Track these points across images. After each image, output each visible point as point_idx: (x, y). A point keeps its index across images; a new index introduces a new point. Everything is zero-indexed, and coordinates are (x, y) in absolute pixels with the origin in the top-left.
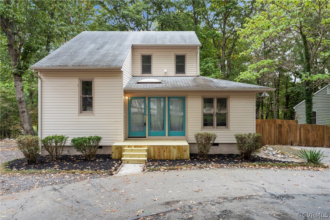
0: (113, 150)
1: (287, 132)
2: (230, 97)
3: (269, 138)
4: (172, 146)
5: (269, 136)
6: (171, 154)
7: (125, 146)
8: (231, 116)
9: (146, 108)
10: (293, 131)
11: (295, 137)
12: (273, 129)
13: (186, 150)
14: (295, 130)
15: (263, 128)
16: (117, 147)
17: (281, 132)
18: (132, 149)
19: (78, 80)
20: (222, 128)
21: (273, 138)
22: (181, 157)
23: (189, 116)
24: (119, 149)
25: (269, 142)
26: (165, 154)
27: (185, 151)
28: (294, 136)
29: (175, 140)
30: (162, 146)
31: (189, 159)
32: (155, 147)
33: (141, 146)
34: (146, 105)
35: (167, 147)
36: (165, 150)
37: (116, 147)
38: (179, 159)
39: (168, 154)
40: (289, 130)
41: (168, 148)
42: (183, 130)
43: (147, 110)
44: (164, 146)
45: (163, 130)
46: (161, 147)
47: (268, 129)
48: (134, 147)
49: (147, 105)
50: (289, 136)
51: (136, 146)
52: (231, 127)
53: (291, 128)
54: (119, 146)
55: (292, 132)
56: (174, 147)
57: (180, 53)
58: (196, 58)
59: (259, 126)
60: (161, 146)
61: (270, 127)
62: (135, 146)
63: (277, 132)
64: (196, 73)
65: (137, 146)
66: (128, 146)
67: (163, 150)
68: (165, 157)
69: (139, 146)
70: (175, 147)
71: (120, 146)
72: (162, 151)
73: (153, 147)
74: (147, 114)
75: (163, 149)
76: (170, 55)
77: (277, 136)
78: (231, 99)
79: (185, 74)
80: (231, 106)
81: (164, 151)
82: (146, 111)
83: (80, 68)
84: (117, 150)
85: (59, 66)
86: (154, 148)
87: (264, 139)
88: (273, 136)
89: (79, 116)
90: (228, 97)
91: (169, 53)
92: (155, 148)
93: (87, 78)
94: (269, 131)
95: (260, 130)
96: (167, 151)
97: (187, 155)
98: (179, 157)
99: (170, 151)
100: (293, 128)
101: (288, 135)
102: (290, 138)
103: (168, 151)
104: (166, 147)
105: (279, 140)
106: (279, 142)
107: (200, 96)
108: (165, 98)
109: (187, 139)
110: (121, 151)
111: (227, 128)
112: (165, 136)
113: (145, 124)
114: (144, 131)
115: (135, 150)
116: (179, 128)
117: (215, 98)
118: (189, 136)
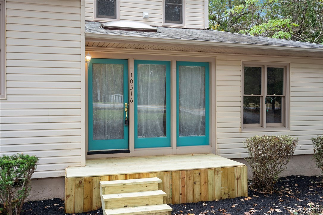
0: (70, 189)
2: (291, 65)
4: (212, 169)
6: (210, 188)
7: (100, 177)
8: (291, 104)
9: (130, 84)
13: (240, 176)
16: (81, 182)
18: (124, 185)
22: (230, 193)
23: (218, 104)
24: (86, 185)
26: (197, 189)
27: (238, 179)
30: (190, 170)
31: (246, 195)
32: (174, 174)
33: (140, 175)
34: (130, 78)
35: (200, 172)
36: (197, 180)
37: (78, 182)
38: (226, 197)
39: (203, 188)
41: (202, 174)
42: (204, 133)
43: (133, 90)
44: (193, 170)
45: (165, 134)
46: (189, 173)
48: (123, 177)
49: (133, 78)
51: (128, 176)
54: (85, 179)
56: (215, 170)
60: (187, 171)
62: (126, 175)
64: (202, 23)
65: (130, 174)
66: (110, 176)
67: (192, 181)
68: (197, 196)
69: (137, 176)
70: (218, 172)
71: (89, 177)
72: (190, 183)
73: (169, 174)
74: (133, 99)
75: (192, 178)
78: (292, 70)
79: (181, 23)
80: (292, 84)
81: (195, 183)
82: (130, 91)
84: (79, 189)
86: (172, 178)
90: (286, 67)
92: (174, 178)
96: (200, 181)
97: (242, 188)
98: (225, 193)
99: (208, 181)
103: (203, 183)
104: (198, 172)
107: (240, 63)
108: (167, 65)
109: (215, 152)
110: (91, 192)
111: (284, 126)
112: (170, 146)
113: (127, 122)
114: (123, 138)
115: (132, 185)
116: (197, 130)
117: (264, 66)
118: (219, 146)
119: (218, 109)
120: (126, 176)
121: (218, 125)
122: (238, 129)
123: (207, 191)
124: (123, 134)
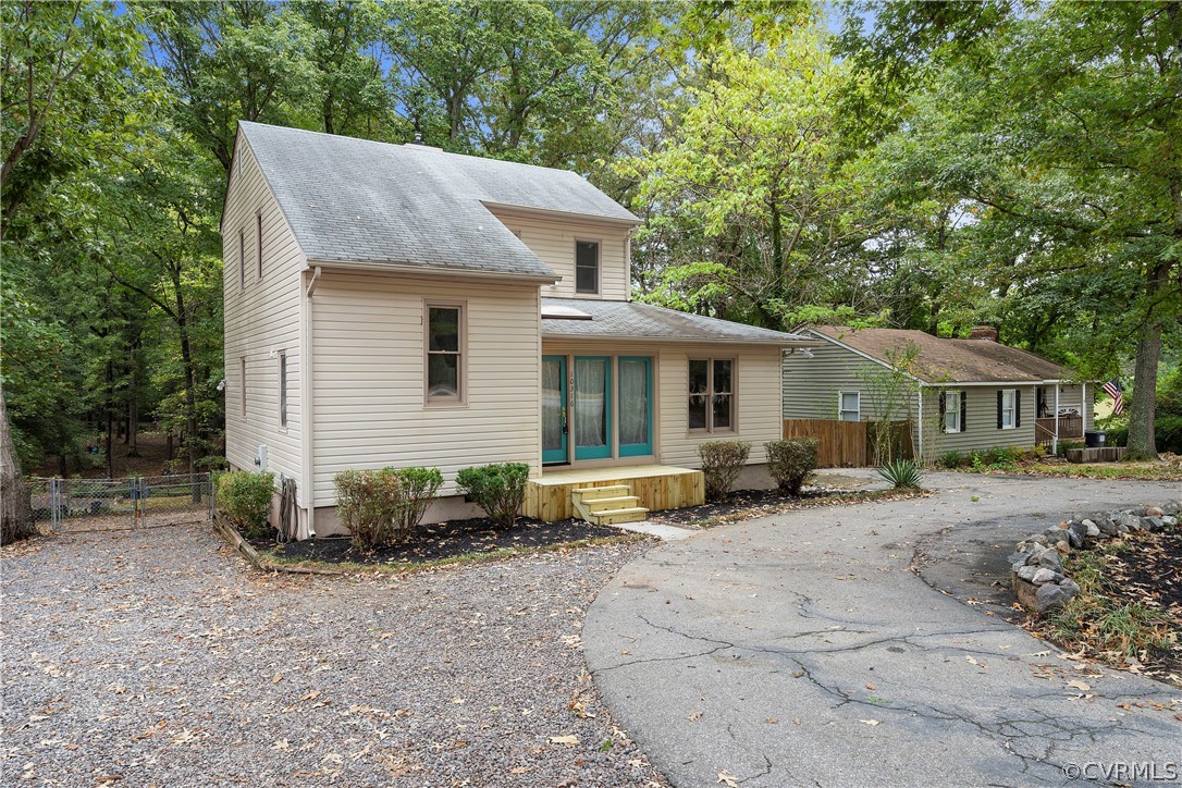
2: (741, 358)
4: (670, 476)
8: (740, 403)
9: (570, 385)
13: (696, 483)
18: (599, 491)
19: (421, 305)
20: (723, 431)
22: (689, 501)
23: (662, 406)
24: (559, 494)
26: (658, 496)
27: (694, 486)
29: (637, 466)
30: (652, 478)
31: (703, 503)
32: (637, 481)
33: (607, 483)
34: (570, 378)
35: (660, 478)
36: (658, 487)
38: (685, 505)
39: (663, 496)
41: (663, 481)
42: (646, 442)
43: (573, 392)
44: (655, 477)
45: (604, 443)
46: (649, 480)
48: (593, 485)
49: (573, 378)
51: (597, 484)
52: (741, 426)
56: (675, 477)
57: (588, 236)
58: (622, 254)
64: (623, 292)
66: (578, 484)
67: (653, 489)
68: (658, 504)
70: (676, 479)
71: (563, 485)
72: (651, 491)
73: (632, 482)
74: (573, 403)
76: (565, 239)
78: (740, 363)
79: (597, 293)
80: (741, 380)
81: (656, 490)
82: (570, 393)
83: (449, 271)
84: (554, 497)
85: (389, 261)
89: (425, 410)
90: (734, 359)
91: (560, 233)
92: (637, 485)
93: (445, 300)
96: (661, 489)
97: (699, 495)
98: (685, 500)
99: (668, 489)
104: (658, 480)
107: (685, 356)
108: (608, 361)
109: (659, 463)
110: (564, 500)
111: (732, 430)
112: (611, 457)
113: (566, 429)
114: (560, 448)
115: (605, 491)
116: (638, 437)
117: (710, 359)
118: (664, 455)
119: (662, 412)
120: (595, 484)
121: (662, 431)
122: (683, 435)
123: (667, 499)
124: (560, 444)
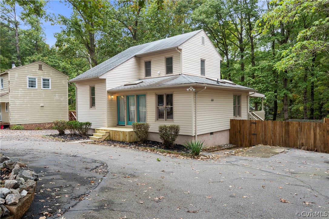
1: (297, 132)
3: (273, 138)
5: (273, 135)
6: (120, 137)
10: (305, 130)
11: (308, 138)
12: (278, 127)
14: (308, 130)
15: (265, 125)
17: (288, 131)
21: (278, 138)
25: (273, 142)
28: (306, 137)
40: (299, 130)
47: (272, 127)
50: (299, 136)
53: (302, 127)
55: (304, 132)
59: (261, 123)
61: (274, 124)
63: (282, 131)
77: (282, 136)
87: (267, 138)
88: (277, 135)
94: (273, 130)
95: (262, 127)
100: (304, 128)
101: (297, 136)
102: (301, 140)
105: (285, 141)
106: (285, 143)
107: (154, 93)
121: (148, 119)
